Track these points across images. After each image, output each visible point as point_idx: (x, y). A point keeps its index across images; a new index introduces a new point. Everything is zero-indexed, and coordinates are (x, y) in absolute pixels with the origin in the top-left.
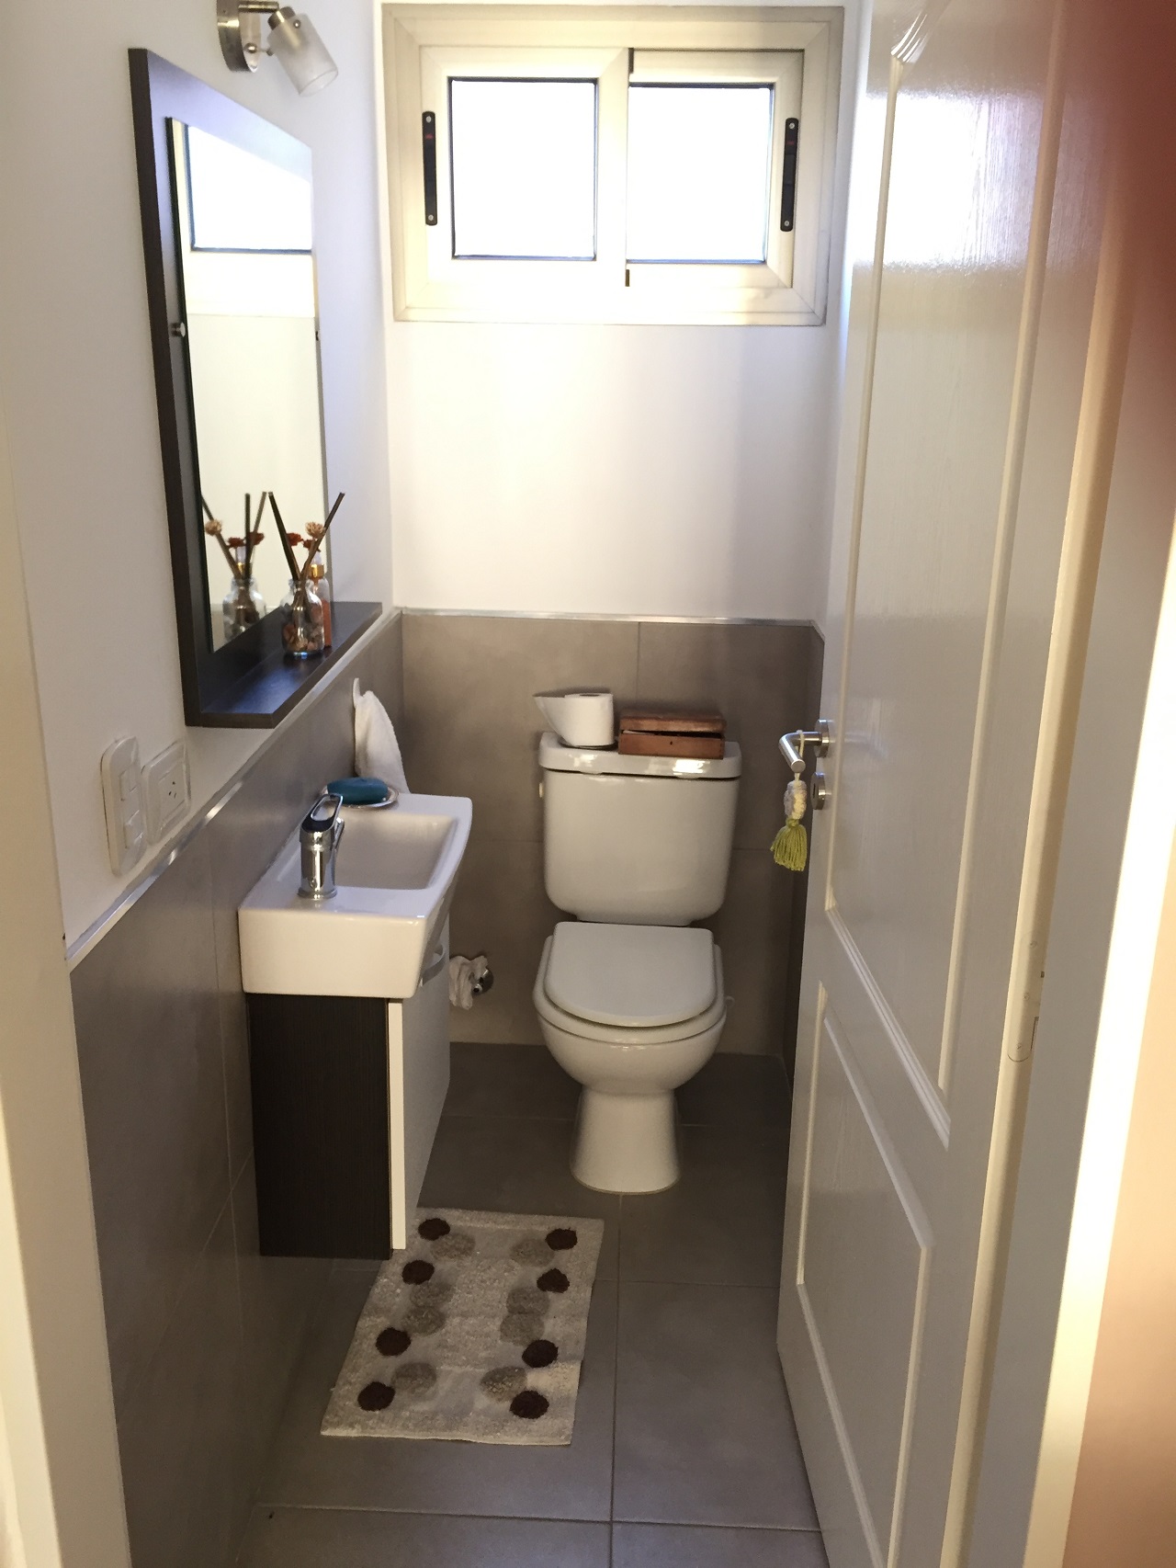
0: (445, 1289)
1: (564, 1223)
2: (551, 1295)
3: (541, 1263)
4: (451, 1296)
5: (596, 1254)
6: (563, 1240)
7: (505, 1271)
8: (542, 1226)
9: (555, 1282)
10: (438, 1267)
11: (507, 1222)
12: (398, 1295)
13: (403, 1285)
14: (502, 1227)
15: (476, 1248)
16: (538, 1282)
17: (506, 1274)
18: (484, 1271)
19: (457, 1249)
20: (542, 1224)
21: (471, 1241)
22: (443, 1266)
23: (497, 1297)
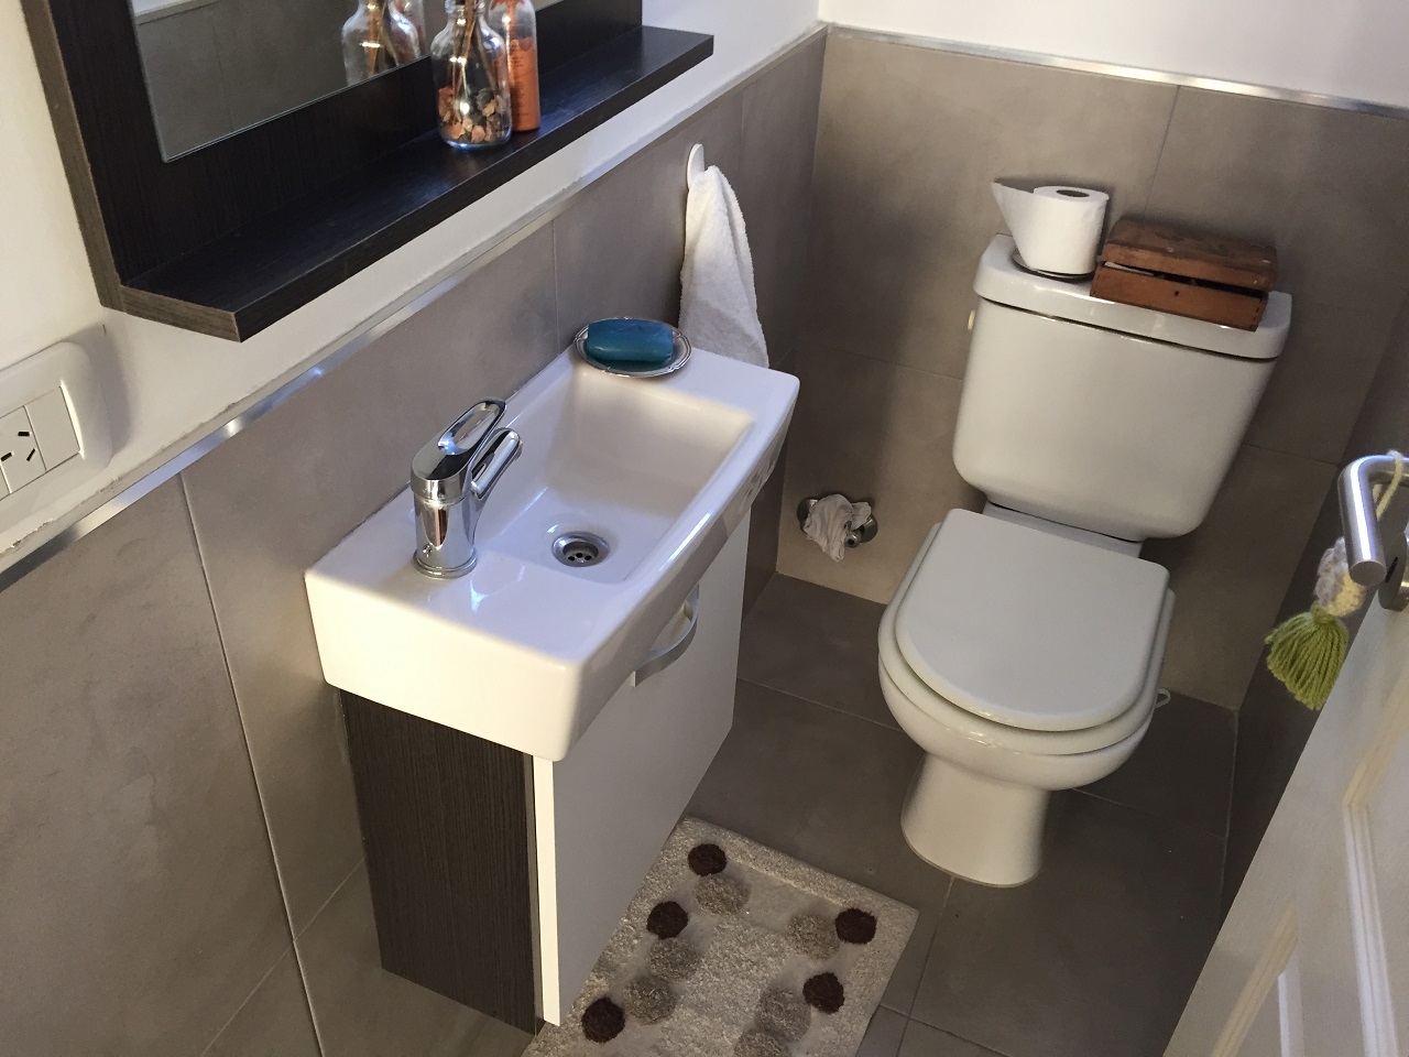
0: (689, 960)
1: (868, 901)
2: (814, 1013)
3: (818, 956)
4: (694, 971)
5: (891, 963)
6: (857, 927)
7: (771, 955)
8: (838, 896)
9: (825, 993)
10: (693, 919)
11: (796, 878)
12: (633, 948)
13: (645, 934)
14: (789, 882)
15: (747, 906)
16: (806, 986)
17: (770, 959)
18: (744, 946)
19: (723, 900)
20: (838, 894)
21: (744, 892)
22: (701, 920)
23: (748, 993)
